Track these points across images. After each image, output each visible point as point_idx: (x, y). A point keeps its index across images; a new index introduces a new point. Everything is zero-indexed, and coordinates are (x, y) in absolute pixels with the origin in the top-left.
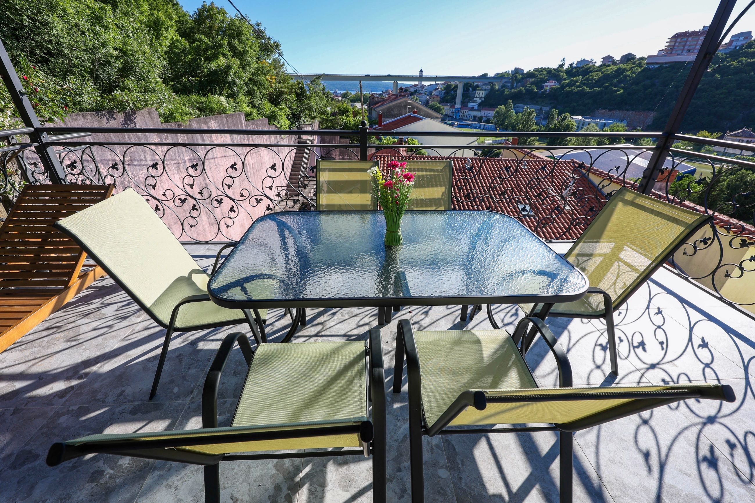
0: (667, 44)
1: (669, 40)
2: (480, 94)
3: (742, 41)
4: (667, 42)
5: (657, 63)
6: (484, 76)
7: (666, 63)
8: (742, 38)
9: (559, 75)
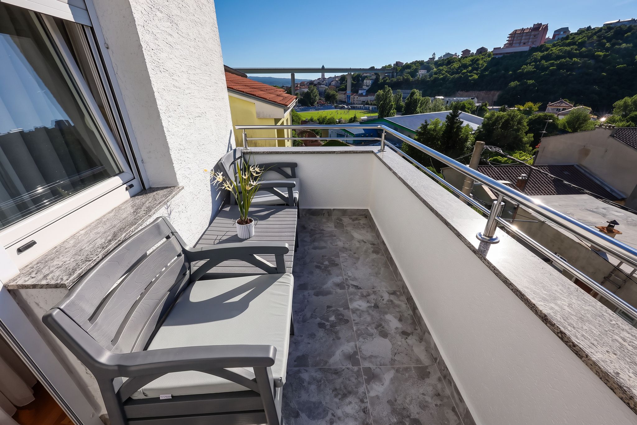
0: (508, 39)
1: (509, 36)
2: (368, 82)
3: (562, 35)
4: (508, 37)
5: (501, 54)
6: (372, 68)
7: (507, 53)
8: (562, 33)
9: (429, 66)
